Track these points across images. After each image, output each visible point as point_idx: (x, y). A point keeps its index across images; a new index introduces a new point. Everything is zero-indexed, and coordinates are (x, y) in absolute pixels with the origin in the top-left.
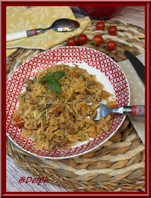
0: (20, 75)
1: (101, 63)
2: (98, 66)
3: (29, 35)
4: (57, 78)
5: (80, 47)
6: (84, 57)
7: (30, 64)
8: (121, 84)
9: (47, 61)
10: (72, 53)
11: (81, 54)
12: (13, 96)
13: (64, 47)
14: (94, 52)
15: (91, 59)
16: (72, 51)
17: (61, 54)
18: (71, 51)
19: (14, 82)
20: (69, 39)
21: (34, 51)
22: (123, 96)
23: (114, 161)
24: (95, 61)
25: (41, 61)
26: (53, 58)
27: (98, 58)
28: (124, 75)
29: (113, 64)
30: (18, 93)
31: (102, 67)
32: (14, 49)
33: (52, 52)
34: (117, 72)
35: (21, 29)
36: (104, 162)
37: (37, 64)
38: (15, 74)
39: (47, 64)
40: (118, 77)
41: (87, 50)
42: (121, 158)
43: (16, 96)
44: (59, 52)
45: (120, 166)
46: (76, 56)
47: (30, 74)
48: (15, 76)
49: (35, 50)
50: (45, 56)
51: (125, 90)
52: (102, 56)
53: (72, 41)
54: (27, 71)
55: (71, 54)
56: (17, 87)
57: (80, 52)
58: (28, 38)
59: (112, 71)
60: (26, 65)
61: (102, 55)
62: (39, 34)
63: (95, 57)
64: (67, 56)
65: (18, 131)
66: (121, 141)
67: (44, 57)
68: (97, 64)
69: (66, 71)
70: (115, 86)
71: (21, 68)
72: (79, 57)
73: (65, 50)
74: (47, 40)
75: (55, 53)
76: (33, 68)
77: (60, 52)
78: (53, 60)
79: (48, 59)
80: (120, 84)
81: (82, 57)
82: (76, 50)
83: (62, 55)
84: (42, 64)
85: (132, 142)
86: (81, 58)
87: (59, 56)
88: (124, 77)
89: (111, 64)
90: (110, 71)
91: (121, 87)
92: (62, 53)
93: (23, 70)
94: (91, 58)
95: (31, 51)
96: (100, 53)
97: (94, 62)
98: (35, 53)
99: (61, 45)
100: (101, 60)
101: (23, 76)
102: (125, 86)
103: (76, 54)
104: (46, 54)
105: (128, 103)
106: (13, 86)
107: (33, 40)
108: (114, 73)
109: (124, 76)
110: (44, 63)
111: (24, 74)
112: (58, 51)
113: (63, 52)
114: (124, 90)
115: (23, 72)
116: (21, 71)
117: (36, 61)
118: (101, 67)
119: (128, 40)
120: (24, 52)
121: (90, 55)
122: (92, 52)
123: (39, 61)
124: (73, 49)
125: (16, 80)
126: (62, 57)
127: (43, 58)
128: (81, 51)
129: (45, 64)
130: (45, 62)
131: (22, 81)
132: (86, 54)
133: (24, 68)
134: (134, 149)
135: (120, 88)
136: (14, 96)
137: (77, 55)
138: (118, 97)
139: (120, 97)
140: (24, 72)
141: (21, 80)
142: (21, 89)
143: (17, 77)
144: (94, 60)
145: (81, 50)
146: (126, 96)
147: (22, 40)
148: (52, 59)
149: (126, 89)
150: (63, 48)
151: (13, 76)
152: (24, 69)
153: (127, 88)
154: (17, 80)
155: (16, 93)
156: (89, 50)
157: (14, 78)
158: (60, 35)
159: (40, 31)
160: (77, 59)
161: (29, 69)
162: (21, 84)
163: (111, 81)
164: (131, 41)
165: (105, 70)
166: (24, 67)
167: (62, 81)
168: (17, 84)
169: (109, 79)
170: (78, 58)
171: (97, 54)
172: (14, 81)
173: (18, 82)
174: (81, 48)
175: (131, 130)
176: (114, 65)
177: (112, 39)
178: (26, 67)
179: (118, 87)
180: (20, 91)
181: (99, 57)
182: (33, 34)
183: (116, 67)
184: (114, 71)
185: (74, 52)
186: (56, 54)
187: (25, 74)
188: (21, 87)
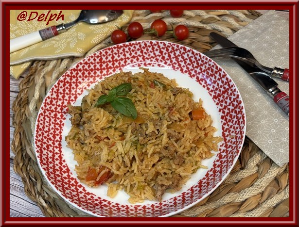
0: (54, 102)
1: (179, 60)
2: (174, 65)
3: (44, 38)
4: (123, 94)
5: (141, 41)
6: (149, 55)
7: (66, 81)
8: (221, 84)
9: (92, 71)
10: (129, 53)
11: (144, 52)
12: (53, 139)
13: (115, 46)
14: (165, 44)
15: (161, 56)
16: (129, 49)
17: (113, 57)
18: (127, 49)
19: (49, 115)
20: (115, 33)
21: (60, 61)
22: (228, 101)
23: (242, 200)
24: (168, 58)
25: (83, 74)
26: (101, 66)
27: (173, 53)
28: (223, 70)
29: (199, 58)
30: (59, 131)
31: (182, 66)
32: (24, 64)
33: (98, 57)
34: (209, 69)
35: (27, 30)
36: (228, 205)
37: (77, 80)
38: (47, 102)
39: (92, 76)
40: (212, 75)
41: (153, 44)
42: (250, 193)
43: (56, 136)
44: (108, 54)
45: (252, 205)
46: (137, 57)
47: (70, 97)
48: (47, 105)
49: (62, 59)
50: (88, 65)
51: (230, 92)
52: (179, 49)
53: (121, 36)
54: (64, 93)
55: (128, 55)
56: (54, 122)
57: (142, 49)
58: (44, 42)
59: (199, 68)
60: (61, 84)
61: (180, 47)
62: (61, 33)
63: (167, 52)
64: (122, 59)
65: (79, 191)
66: (242, 169)
67: (86, 67)
68: (173, 63)
69: (132, 81)
70: (210, 90)
71: (54, 91)
72: (142, 57)
73: (118, 50)
74: (78, 39)
75: (103, 57)
76: (72, 87)
77: (110, 55)
78: (101, 69)
79: (94, 69)
80: (218, 84)
81: (146, 56)
82: (135, 47)
83: (114, 59)
84: (84, 78)
85: (258, 165)
86: (145, 58)
87: (110, 61)
88: (222, 74)
89: (196, 58)
90: (196, 69)
91: (220, 89)
92: (113, 55)
93: (57, 92)
94: (162, 54)
95: (55, 62)
96: (174, 45)
97: (167, 61)
98: (62, 63)
99: (103, 45)
100: (179, 55)
101: (60, 103)
102: (229, 85)
103: (136, 53)
104: (88, 62)
105: (242, 108)
106: (48, 121)
107: (54, 44)
108: (204, 71)
109: (224, 72)
110: (88, 75)
111: (60, 100)
112: (106, 53)
113: (116, 54)
114: (228, 93)
115: (58, 96)
116: (55, 96)
117: (75, 75)
118: (180, 65)
119: (203, 21)
120: (44, 65)
121: (159, 51)
122: (162, 46)
123: (80, 74)
124: (130, 47)
125: (50, 110)
126: (115, 62)
127: (84, 68)
128: (144, 48)
129: (89, 77)
130: (89, 73)
131: (60, 111)
132: (152, 50)
133: (58, 90)
134: (264, 176)
135: (220, 91)
136: (54, 137)
137: (138, 54)
138: (219, 104)
139: (224, 104)
140: (60, 96)
141: (57, 110)
142: (62, 123)
143: (51, 105)
144: (166, 56)
145: (143, 45)
146: (234, 101)
147: (34, 47)
148: (99, 68)
149: (232, 90)
150: (115, 48)
151: (45, 106)
152: (59, 92)
153: (233, 88)
154: (52, 111)
155: (55, 132)
156: (156, 43)
157: (46, 108)
158: (97, 29)
159: (61, 28)
160: (139, 61)
161: (66, 89)
162: (59, 116)
163: (201, 84)
164: (208, 21)
165: (188, 68)
166: (57, 88)
167: (132, 97)
168: (54, 116)
169: (197, 81)
170: (141, 59)
171: (171, 47)
172: (47, 113)
173: (54, 113)
174: (144, 43)
175: (250, 149)
176: (203, 59)
177: (179, 23)
178: (61, 87)
179: (217, 89)
180: (61, 128)
181: (174, 51)
182: (51, 35)
183: (205, 60)
184: (203, 68)
185: (133, 51)
186: (104, 59)
187: (62, 99)
188: (61, 122)
